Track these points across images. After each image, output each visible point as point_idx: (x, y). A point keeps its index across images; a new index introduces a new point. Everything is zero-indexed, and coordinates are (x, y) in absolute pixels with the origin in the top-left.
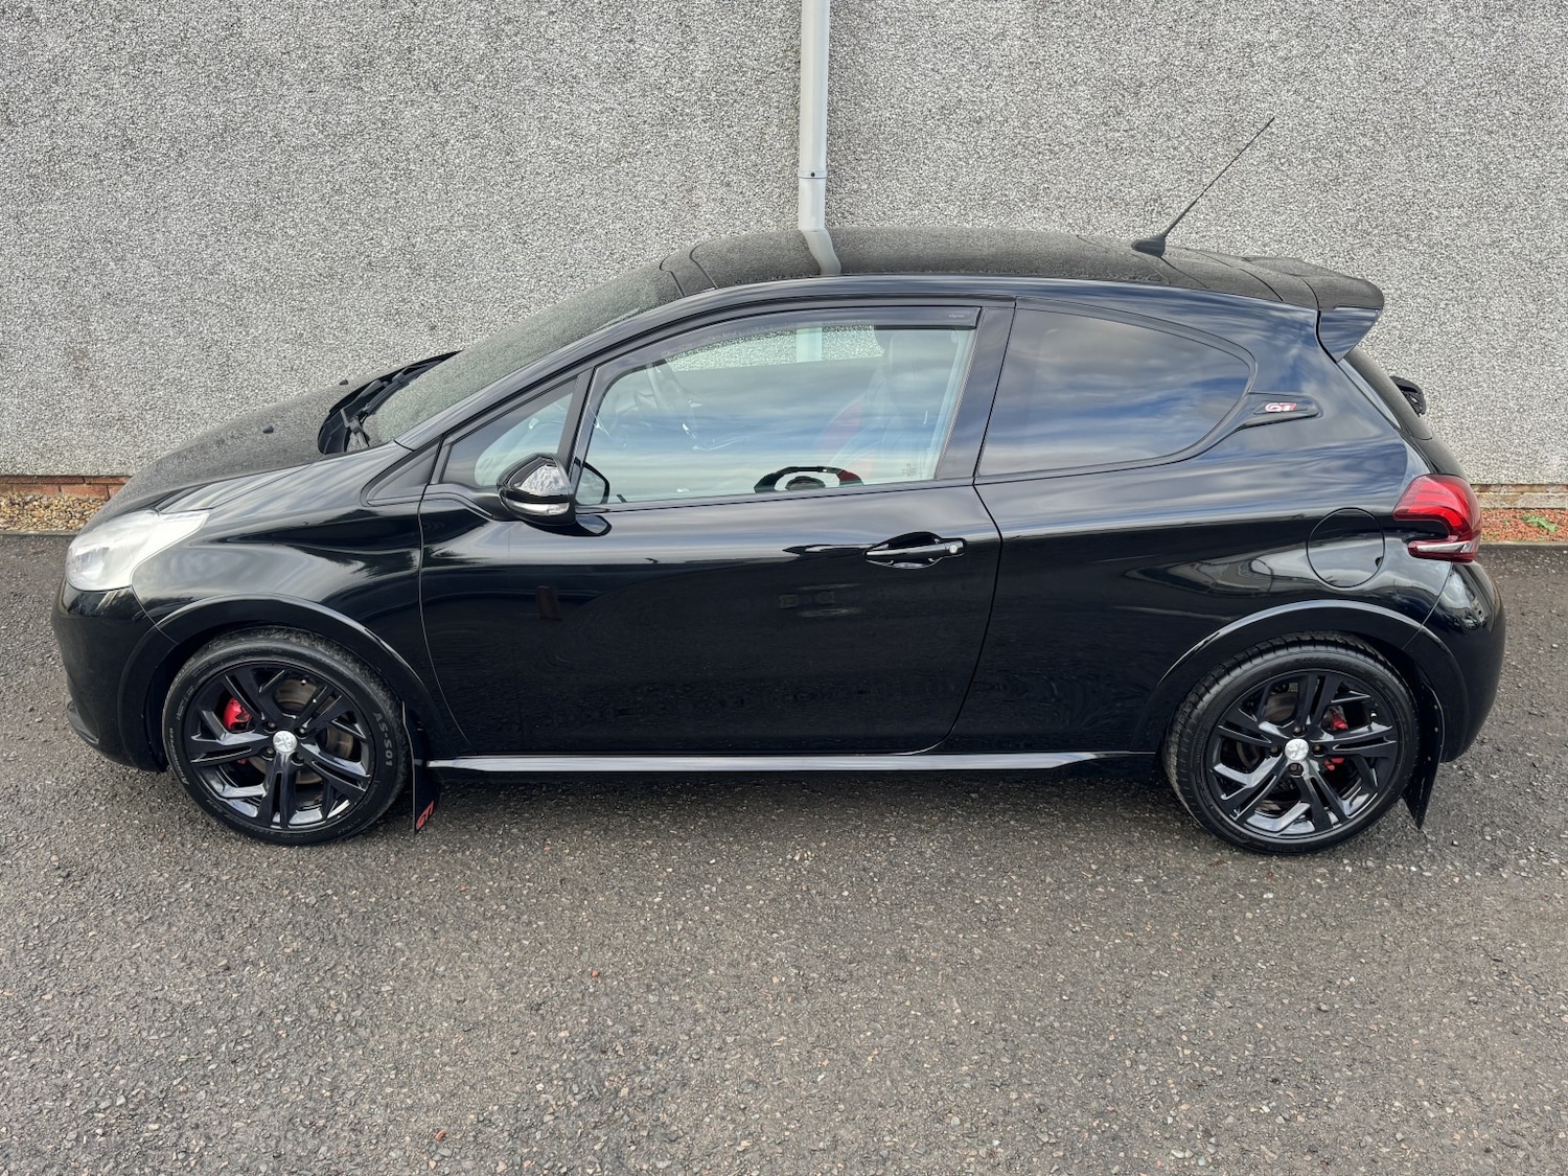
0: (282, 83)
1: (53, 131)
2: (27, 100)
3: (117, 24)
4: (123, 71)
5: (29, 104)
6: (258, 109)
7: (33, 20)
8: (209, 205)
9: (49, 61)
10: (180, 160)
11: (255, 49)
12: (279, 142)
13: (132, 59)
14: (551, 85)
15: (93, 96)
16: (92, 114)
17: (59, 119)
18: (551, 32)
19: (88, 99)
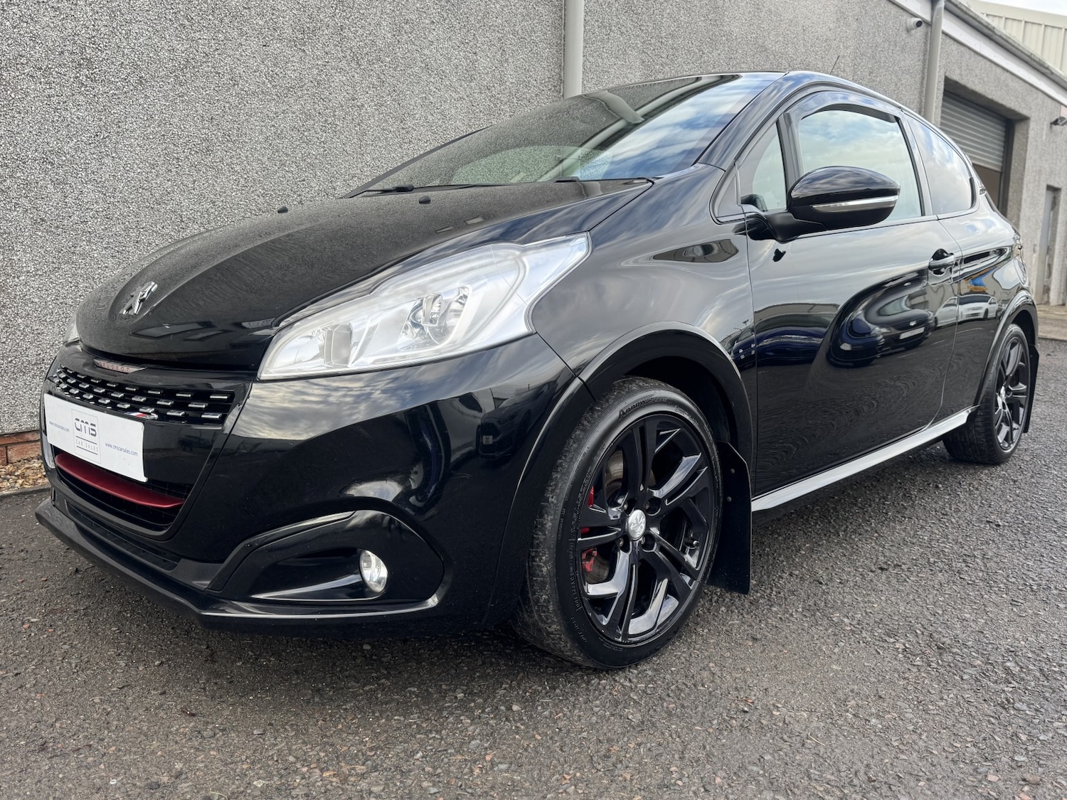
0: (241, 35)
6: (219, 52)
8: (163, 135)
10: (140, 87)
12: (234, 85)
14: (430, 75)
15: (53, 7)
16: (48, 26)
17: (8, 23)
18: (431, 36)
19: (46, 9)
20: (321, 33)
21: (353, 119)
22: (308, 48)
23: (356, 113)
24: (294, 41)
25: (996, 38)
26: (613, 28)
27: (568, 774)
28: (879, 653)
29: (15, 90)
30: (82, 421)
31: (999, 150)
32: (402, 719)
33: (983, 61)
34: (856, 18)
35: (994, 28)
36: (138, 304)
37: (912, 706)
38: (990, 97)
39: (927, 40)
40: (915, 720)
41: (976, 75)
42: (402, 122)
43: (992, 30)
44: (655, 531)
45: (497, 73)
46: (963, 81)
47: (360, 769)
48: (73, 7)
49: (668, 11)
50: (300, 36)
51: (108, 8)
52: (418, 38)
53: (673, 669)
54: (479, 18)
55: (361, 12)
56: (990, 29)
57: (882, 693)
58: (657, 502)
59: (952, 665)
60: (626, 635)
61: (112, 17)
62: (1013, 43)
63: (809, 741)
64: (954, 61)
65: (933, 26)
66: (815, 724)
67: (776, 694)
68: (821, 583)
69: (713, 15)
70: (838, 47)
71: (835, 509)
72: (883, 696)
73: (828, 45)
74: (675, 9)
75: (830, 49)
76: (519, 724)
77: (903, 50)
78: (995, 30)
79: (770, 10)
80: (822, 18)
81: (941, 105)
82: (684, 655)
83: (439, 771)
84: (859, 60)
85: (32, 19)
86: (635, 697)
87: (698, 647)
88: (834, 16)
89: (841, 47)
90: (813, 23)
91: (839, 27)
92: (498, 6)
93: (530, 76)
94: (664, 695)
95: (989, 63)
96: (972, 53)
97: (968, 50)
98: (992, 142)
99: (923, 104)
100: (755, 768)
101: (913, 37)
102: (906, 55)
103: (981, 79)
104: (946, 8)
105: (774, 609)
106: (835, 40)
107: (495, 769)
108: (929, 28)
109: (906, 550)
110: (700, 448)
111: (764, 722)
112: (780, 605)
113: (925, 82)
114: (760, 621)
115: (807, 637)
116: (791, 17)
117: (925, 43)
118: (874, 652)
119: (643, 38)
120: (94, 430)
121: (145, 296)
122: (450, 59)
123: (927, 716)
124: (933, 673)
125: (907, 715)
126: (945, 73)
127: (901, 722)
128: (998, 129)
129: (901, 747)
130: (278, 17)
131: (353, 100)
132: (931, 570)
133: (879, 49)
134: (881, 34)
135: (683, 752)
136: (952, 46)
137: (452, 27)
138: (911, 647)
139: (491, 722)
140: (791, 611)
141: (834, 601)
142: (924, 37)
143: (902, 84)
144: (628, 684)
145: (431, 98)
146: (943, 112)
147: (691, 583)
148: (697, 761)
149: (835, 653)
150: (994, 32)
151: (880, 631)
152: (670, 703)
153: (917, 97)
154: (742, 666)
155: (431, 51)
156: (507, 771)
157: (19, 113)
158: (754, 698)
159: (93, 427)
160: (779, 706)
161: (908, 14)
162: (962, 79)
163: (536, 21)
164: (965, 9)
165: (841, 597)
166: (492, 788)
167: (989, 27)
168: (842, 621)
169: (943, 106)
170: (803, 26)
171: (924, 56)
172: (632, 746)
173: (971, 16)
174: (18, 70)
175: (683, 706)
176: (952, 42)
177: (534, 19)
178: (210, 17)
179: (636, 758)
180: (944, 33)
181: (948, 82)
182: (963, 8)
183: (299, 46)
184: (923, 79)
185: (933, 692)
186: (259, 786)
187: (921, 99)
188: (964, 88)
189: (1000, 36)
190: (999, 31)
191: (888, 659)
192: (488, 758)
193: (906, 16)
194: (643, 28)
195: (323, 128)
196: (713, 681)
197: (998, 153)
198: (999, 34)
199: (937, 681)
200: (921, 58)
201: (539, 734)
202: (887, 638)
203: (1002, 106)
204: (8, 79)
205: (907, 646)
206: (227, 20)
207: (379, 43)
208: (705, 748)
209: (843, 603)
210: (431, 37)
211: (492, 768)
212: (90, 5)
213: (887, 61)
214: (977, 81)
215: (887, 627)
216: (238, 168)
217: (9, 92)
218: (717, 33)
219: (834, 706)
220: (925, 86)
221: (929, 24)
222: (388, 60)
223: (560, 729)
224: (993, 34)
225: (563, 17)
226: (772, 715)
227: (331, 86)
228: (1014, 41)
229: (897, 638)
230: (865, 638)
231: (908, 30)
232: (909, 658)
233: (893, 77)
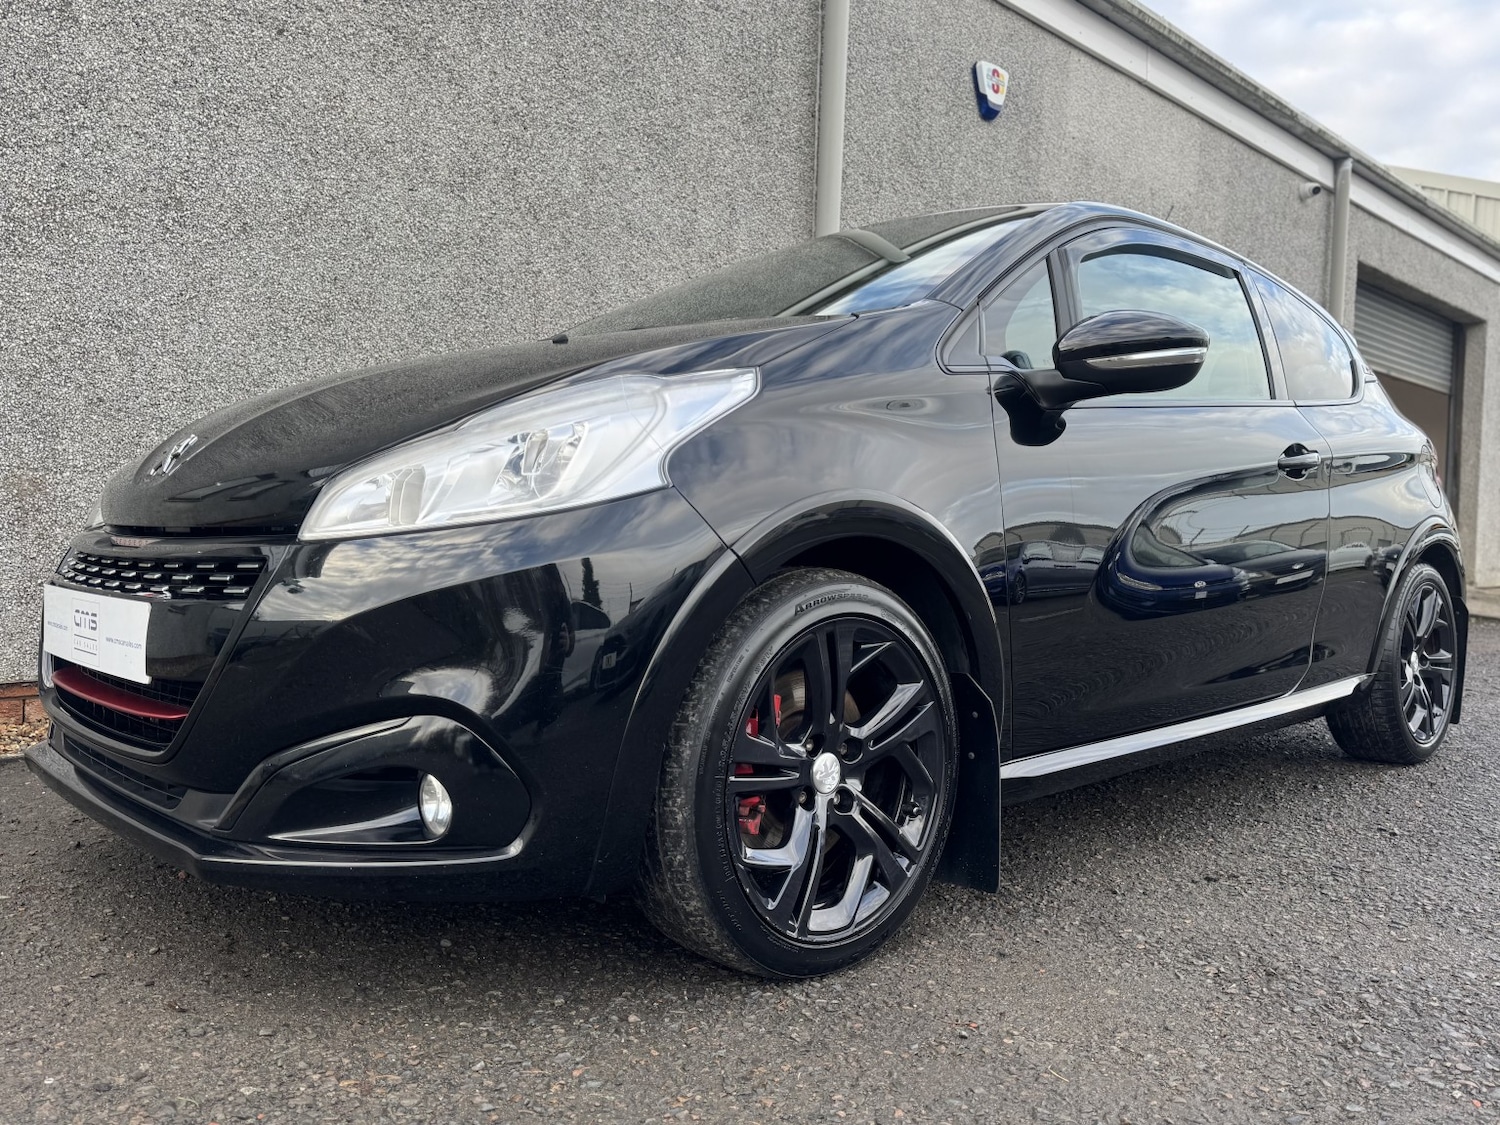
0: (380, 175)
1: (63, 165)
2: (32, 116)
3: (191, 57)
4: (186, 113)
5: (34, 121)
6: (350, 195)
7: (69, 18)
8: (269, 298)
9: (81, 75)
10: (243, 236)
11: (356, 130)
12: (368, 238)
13: (202, 102)
14: (632, 236)
15: (137, 133)
16: (129, 156)
17: (77, 151)
18: (636, 186)
19: (128, 135)
20: (488, 176)
21: (526, 288)
22: (469, 196)
23: (530, 281)
24: (451, 186)
25: (1429, 212)
26: (884, 184)
27: (684, 1097)
28: (1178, 977)
29: (79, 234)
30: (83, 613)
31: (1445, 365)
32: (470, 1025)
33: (1413, 243)
34: (1226, 180)
35: (1426, 199)
36: (169, 460)
37: (1211, 1041)
38: (1426, 290)
39: (1329, 213)
40: (1211, 1057)
41: (1404, 261)
42: (592, 295)
43: (1423, 201)
44: (854, 785)
45: (723, 237)
46: (1385, 268)
47: (393, 1079)
48: (163, 133)
49: (960, 164)
50: (459, 180)
51: (209, 137)
52: (617, 188)
53: (873, 984)
54: (701, 166)
55: (543, 152)
56: (1419, 200)
57: (1171, 1026)
58: (856, 745)
59: (1282, 994)
60: (804, 929)
61: (213, 145)
62: (1454, 220)
63: (1046, 1075)
64: (1370, 242)
65: (1338, 192)
66: (1061, 1057)
67: (1015, 1020)
68: (1115, 893)
69: (1024, 171)
70: (1202, 217)
71: (1160, 810)
72: (1172, 1028)
73: (1188, 214)
74: (970, 162)
75: (1191, 220)
76: (632, 1038)
77: (1296, 223)
78: (1427, 202)
79: (1104, 167)
80: (1178, 179)
81: (1354, 299)
82: (895, 970)
83: (503, 1085)
84: (1233, 236)
85: (109, 147)
86: (808, 1014)
87: (916, 961)
88: (1195, 177)
89: (1207, 217)
90: (1165, 186)
91: (1202, 192)
92: (727, 152)
93: (769, 243)
94: (851, 1014)
95: (1421, 245)
96: (1397, 232)
97: (1390, 228)
98: (1433, 353)
99: (1328, 297)
100: (957, 1102)
101: (1309, 209)
102: (1301, 232)
103: (1409, 266)
104: (1354, 172)
105: (1039, 921)
106: (1197, 208)
107: (583, 1086)
108: (1332, 198)
109: (1250, 859)
110: (922, 675)
111: (987, 1051)
112: (1050, 917)
113: (1329, 268)
114: (1015, 935)
115: (1079, 956)
116: (1134, 177)
117: (1328, 218)
118: (1172, 976)
119: (925, 198)
120: (94, 622)
121: (179, 451)
122: (660, 217)
123: (1230, 1054)
124: (1251, 1003)
125: (1200, 1051)
126: (1359, 257)
127: (1189, 1059)
128: (1441, 336)
129: (1180, 1088)
130: (431, 154)
131: (528, 264)
132: (1281, 883)
133: (1262, 222)
134: (1263, 203)
135: (857, 1080)
136: (1367, 222)
137: (663, 177)
138: (1229, 972)
139: (594, 1033)
140: (1062, 924)
141: (1129, 915)
142: (1325, 208)
143: (1296, 270)
144: (803, 999)
145: (633, 266)
146: (1357, 309)
147: (908, 868)
148: (874, 1091)
149: (1114, 976)
150: (1425, 204)
151: (1187, 951)
152: (857, 1021)
153: (1318, 287)
154: (975, 986)
155: (635, 206)
156: (598, 1089)
157: (82, 262)
158: (980, 1022)
159: (94, 618)
160: (1015, 1033)
161: (1300, 178)
162: (1384, 266)
163: (778, 172)
164: (1382, 173)
165: (1140, 910)
166: (572, 1108)
167: (1419, 197)
168: (1135, 939)
169: (1357, 301)
170: (1151, 189)
171: (1327, 233)
172: (786, 1069)
173: (1391, 183)
174: (85, 208)
175: (874, 1027)
176: (1366, 216)
177: (775, 170)
178: (342, 152)
179: (788, 1083)
180: (1353, 203)
181: (1363, 269)
182: (1379, 171)
183: (457, 193)
184: (1326, 263)
185: (1245, 1025)
186: (248, 1093)
187: (1324, 290)
188: (1387, 278)
189: (1435, 210)
190: (1434, 203)
191: (1191, 985)
192: (576, 1073)
193: (1297, 180)
194: (925, 185)
195: (486, 298)
196: (927, 1001)
197: (1443, 368)
198: (1434, 207)
199: (1255, 1014)
200: (1322, 235)
201: (657, 1050)
202: (1194, 961)
203: (1444, 303)
204: (71, 220)
205: (1222, 969)
206: (363, 156)
207: (565, 192)
208: (891, 1074)
209: (1141, 917)
210: (635, 188)
211: (578, 1086)
212: (186, 131)
213: (1273, 238)
214: (1405, 270)
215: (1199, 947)
216: (366, 344)
217: (71, 236)
218: (1029, 195)
219: (1096, 1038)
220: (1329, 273)
221: (1330, 192)
222: (576, 214)
223: (689, 1046)
224: (1425, 207)
225: (815, 168)
226: (1002, 1043)
227: (498, 245)
228: (1455, 217)
229: (1209, 960)
230: (1163, 958)
231: (1302, 199)
232: (1221, 985)
233: (1283, 259)
